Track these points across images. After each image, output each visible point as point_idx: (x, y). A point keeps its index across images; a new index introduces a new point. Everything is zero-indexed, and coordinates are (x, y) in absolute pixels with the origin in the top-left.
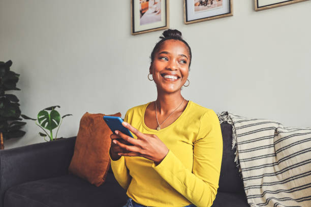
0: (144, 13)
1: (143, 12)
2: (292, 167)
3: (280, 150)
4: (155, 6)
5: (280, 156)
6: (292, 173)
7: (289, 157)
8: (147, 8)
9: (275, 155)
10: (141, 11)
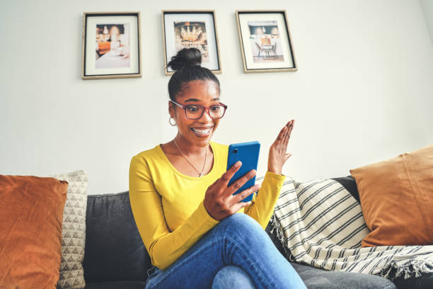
0: (102, 55)
1: (101, 53)
2: (324, 213)
3: (307, 200)
4: (121, 49)
5: (307, 207)
6: (325, 219)
7: (319, 204)
8: (108, 49)
9: (301, 208)
10: (98, 52)
